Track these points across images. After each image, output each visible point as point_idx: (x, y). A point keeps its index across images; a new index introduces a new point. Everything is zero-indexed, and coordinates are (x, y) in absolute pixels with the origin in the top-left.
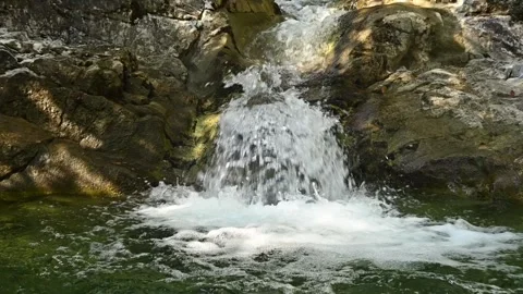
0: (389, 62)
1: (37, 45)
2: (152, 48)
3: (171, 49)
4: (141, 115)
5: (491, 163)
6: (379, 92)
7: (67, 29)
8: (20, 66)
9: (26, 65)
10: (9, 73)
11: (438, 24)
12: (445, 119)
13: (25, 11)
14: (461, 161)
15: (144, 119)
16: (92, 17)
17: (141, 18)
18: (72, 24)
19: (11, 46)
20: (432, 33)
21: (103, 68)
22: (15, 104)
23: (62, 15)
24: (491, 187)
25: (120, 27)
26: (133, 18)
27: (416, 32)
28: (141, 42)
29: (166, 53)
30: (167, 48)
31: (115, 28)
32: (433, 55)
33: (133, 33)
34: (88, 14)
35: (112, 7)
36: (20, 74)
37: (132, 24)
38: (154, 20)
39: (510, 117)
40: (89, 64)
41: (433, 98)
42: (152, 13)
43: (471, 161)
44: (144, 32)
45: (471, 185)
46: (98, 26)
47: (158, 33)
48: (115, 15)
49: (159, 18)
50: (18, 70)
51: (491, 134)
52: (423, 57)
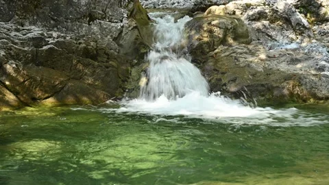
0: (216, 43)
1: (55, 34)
2: (99, 36)
3: (109, 37)
4: (107, 67)
5: (272, 86)
6: (212, 56)
7: (57, 27)
8: (49, 44)
9: (52, 43)
10: (45, 48)
11: (237, 25)
12: (246, 68)
13: (35, 18)
14: (258, 85)
15: (109, 69)
16: (69, 21)
17: (93, 21)
18: (59, 24)
19: (42, 34)
20: (234, 29)
21: (87, 45)
22: (49, 62)
23: (54, 20)
24: (273, 96)
25: (83, 26)
26: (89, 22)
27: (227, 28)
28: (94, 33)
29: (106, 39)
30: (106, 36)
31: (81, 26)
32: (235, 39)
33: (90, 29)
34: (67, 19)
35: (79, 16)
36: (51, 48)
37: (89, 24)
38: (100, 23)
39: (275, 66)
40: (80, 43)
41: (240, 59)
42: (99, 19)
43: (263, 85)
44: (95, 28)
45: (263, 96)
46: (72, 25)
47: (102, 29)
48: (81, 20)
49: (102, 22)
50: (49, 46)
51: (267, 75)
52: (231, 41)
